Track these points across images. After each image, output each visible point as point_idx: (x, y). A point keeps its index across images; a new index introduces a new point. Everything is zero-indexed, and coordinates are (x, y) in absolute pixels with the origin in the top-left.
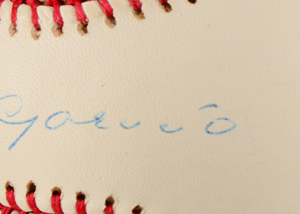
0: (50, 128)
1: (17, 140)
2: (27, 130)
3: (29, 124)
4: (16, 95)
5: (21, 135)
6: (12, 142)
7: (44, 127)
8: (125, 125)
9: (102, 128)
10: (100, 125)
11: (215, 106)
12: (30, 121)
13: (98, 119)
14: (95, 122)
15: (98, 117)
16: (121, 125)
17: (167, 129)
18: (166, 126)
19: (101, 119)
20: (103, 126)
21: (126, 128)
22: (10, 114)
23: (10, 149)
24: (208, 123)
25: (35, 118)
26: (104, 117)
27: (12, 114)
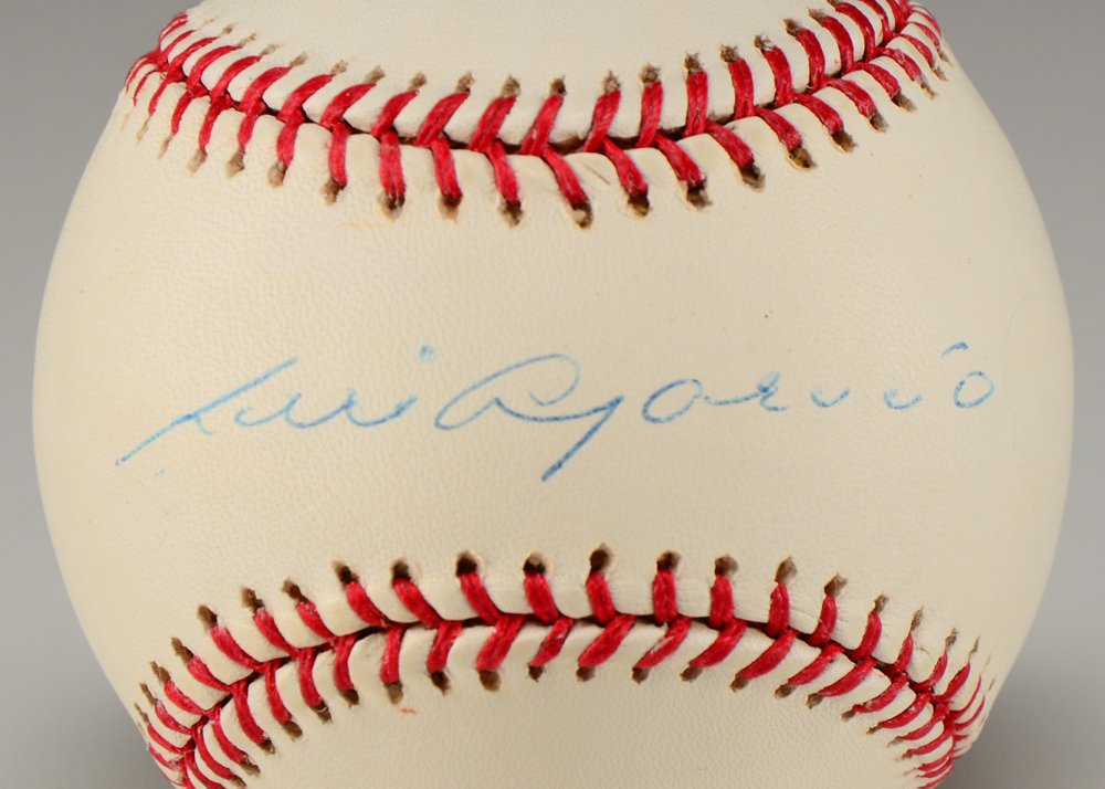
0: (654, 420)
1: (567, 456)
2: (595, 429)
3: (600, 415)
4: (558, 356)
5: (580, 444)
6: (554, 461)
7: (641, 419)
8: (822, 398)
9: (776, 409)
10: (771, 402)
11: (964, 346)
12: (603, 408)
13: (765, 390)
14: (760, 398)
15: (766, 385)
16: (815, 399)
17: (895, 402)
18: (894, 395)
19: (772, 389)
20: (779, 406)
21: (824, 405)
22: (543, 400)
23: (544, 478)
24: (957, 384)
25: (618, 401)
26: (777, 384)
27: (551, 398)
